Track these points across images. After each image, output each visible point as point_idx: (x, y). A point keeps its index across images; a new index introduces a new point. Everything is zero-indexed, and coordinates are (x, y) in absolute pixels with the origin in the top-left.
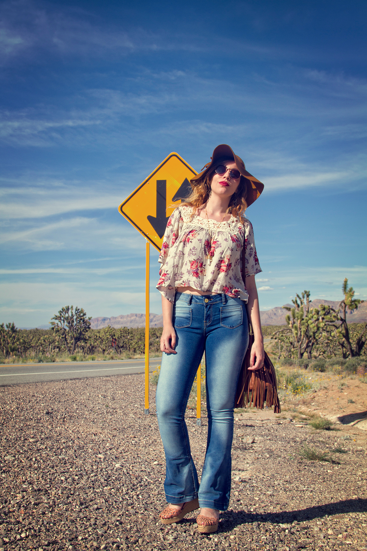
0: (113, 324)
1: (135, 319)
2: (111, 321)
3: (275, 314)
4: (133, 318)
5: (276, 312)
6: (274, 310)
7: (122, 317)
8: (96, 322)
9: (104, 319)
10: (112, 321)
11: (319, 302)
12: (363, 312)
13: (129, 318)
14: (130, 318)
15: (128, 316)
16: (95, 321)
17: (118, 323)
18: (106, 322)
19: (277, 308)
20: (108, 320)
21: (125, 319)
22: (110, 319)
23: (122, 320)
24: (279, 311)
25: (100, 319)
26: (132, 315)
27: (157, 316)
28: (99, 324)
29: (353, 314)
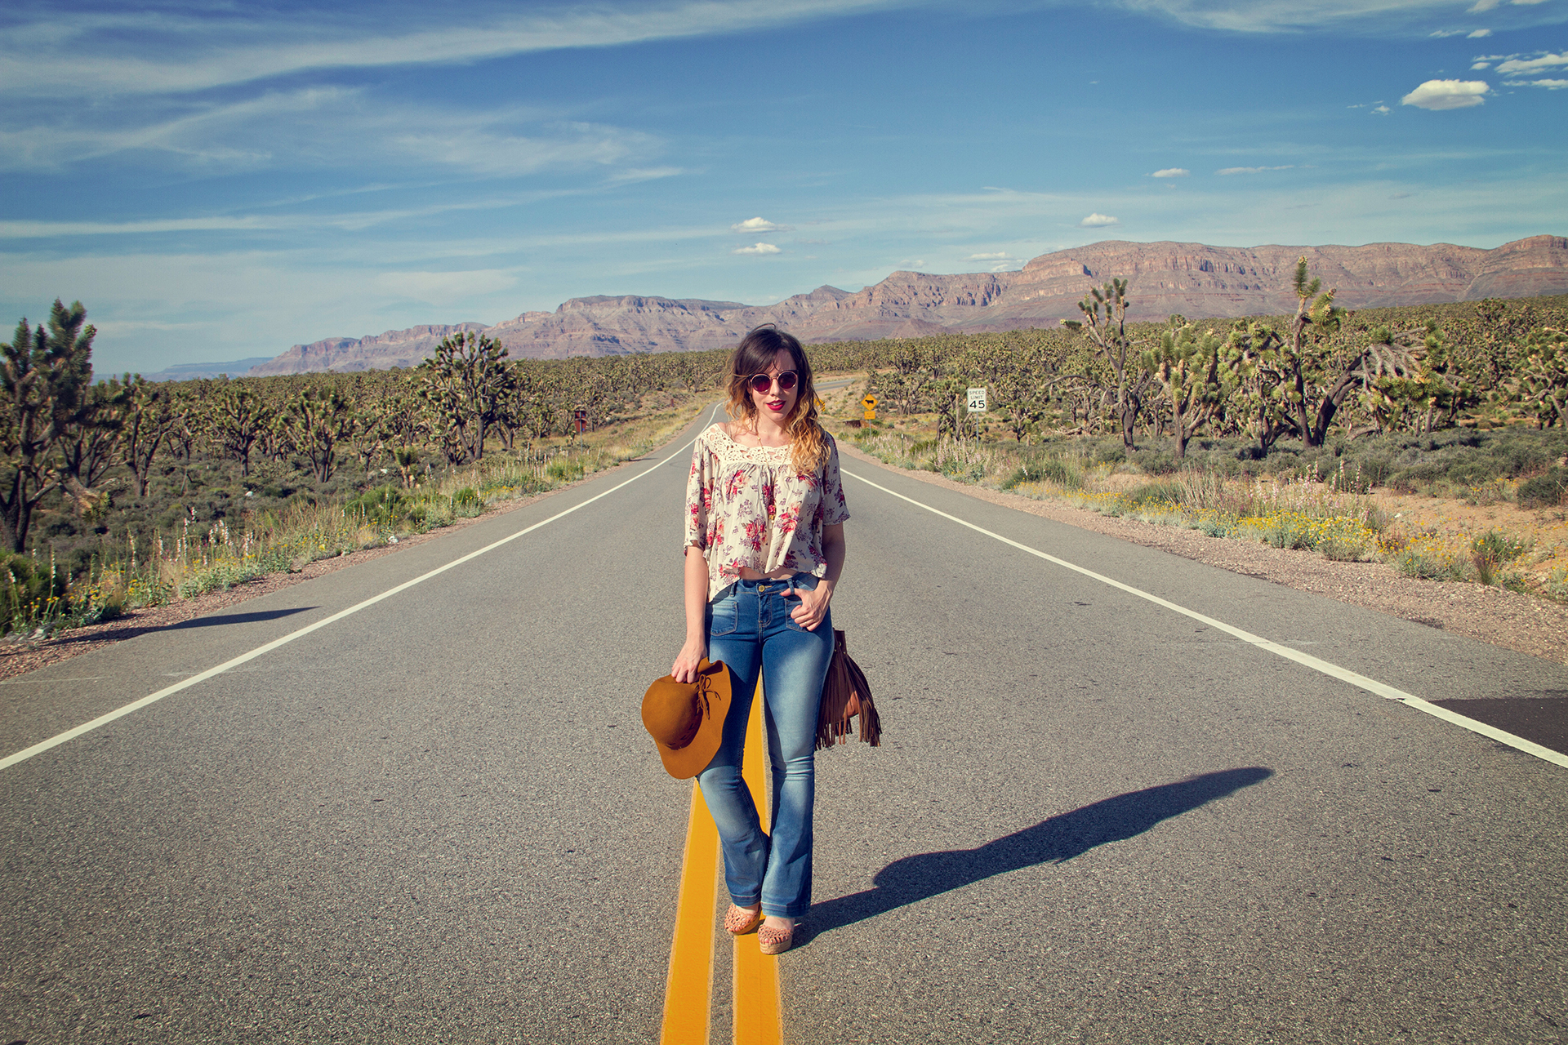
0: (369, 355)
1: (429, 339)
2: (365, 349)
3: (794, 313)
4: (421, 337)
5: (796, 309)
6: (791, 303)
7: (393, 335)
8: (324, 352)
9: (345, 344)
10: (367, 346)
11: (906, 279)
12: (1014, 300)
13: (412, 339)
14: (415, 336)
15: (408, 331)
16: (321, 350)
17: (384, 351)
18: (350, 349)
19: (798, 296)
20: (357, 345)
21: (402, 342)
22: (360, 343)
23: (392, 344)
24: (805, 304)
25: (333, 344)
26: (420, 329)
27: (487, 329)
28: (331, 357)
29: (990, 305)
